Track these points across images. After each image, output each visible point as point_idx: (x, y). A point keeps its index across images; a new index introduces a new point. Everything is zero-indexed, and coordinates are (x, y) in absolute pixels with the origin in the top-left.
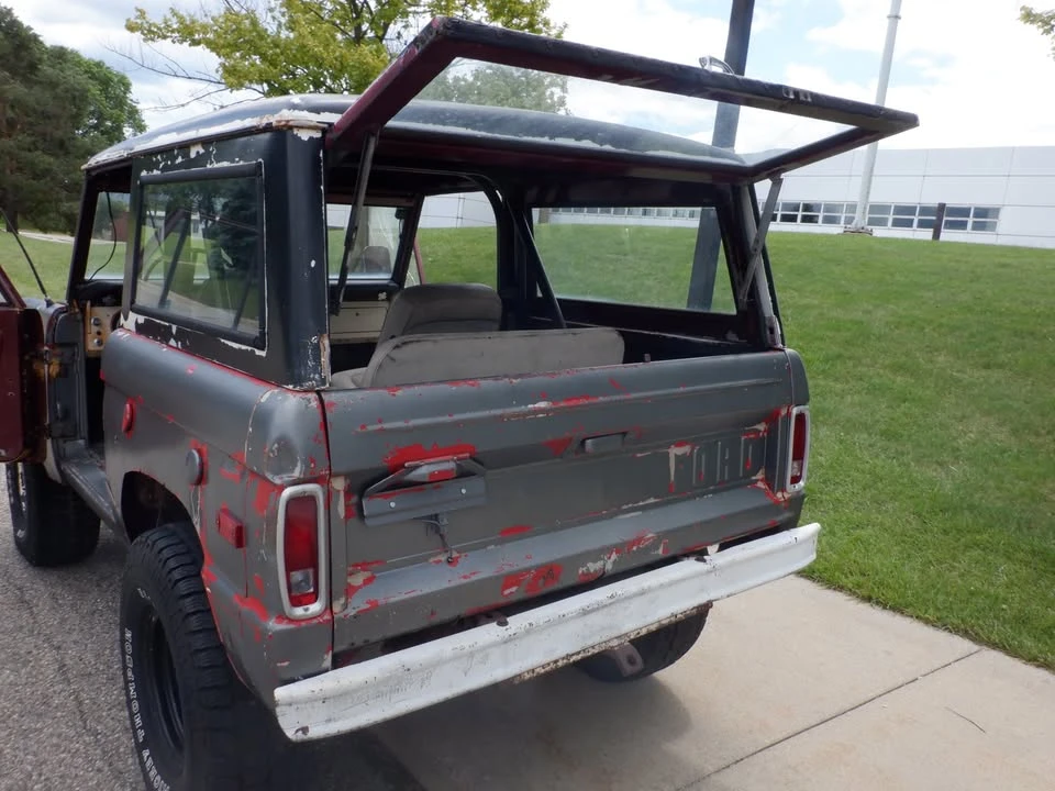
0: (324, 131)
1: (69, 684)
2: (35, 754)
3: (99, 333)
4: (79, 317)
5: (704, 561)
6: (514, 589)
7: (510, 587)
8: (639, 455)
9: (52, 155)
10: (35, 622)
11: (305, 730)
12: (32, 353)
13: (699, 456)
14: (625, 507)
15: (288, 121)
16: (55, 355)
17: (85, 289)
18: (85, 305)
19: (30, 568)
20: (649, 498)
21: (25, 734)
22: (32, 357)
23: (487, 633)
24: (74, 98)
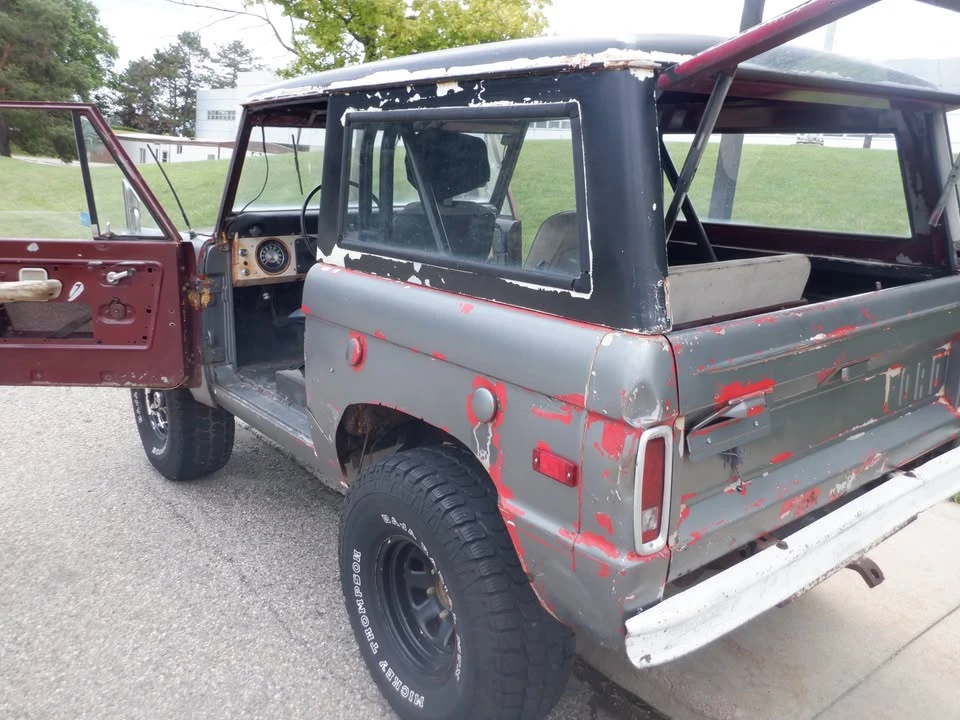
0: (656, 70)
1: (257, 595)
2: (260, 665)
3: (246, 263)
4: (227, 248)
5: (912, 476)
6: (788, 513)
7: (785, 511)
8: (867, 379)
9: (36, 82)
10: (198, 535)
11: (648, 658)
12: (187, 284)
13: (905, 376)
14: (854, 429)
15: (627, 61)
16: (207, 286)
17: (233, 222)
18: (234, 237)
19: (168, 483)
20: (869, 419)
21: (242, 644)
22: (188, 288)
23: (770, 555)
24: (55, 26)
